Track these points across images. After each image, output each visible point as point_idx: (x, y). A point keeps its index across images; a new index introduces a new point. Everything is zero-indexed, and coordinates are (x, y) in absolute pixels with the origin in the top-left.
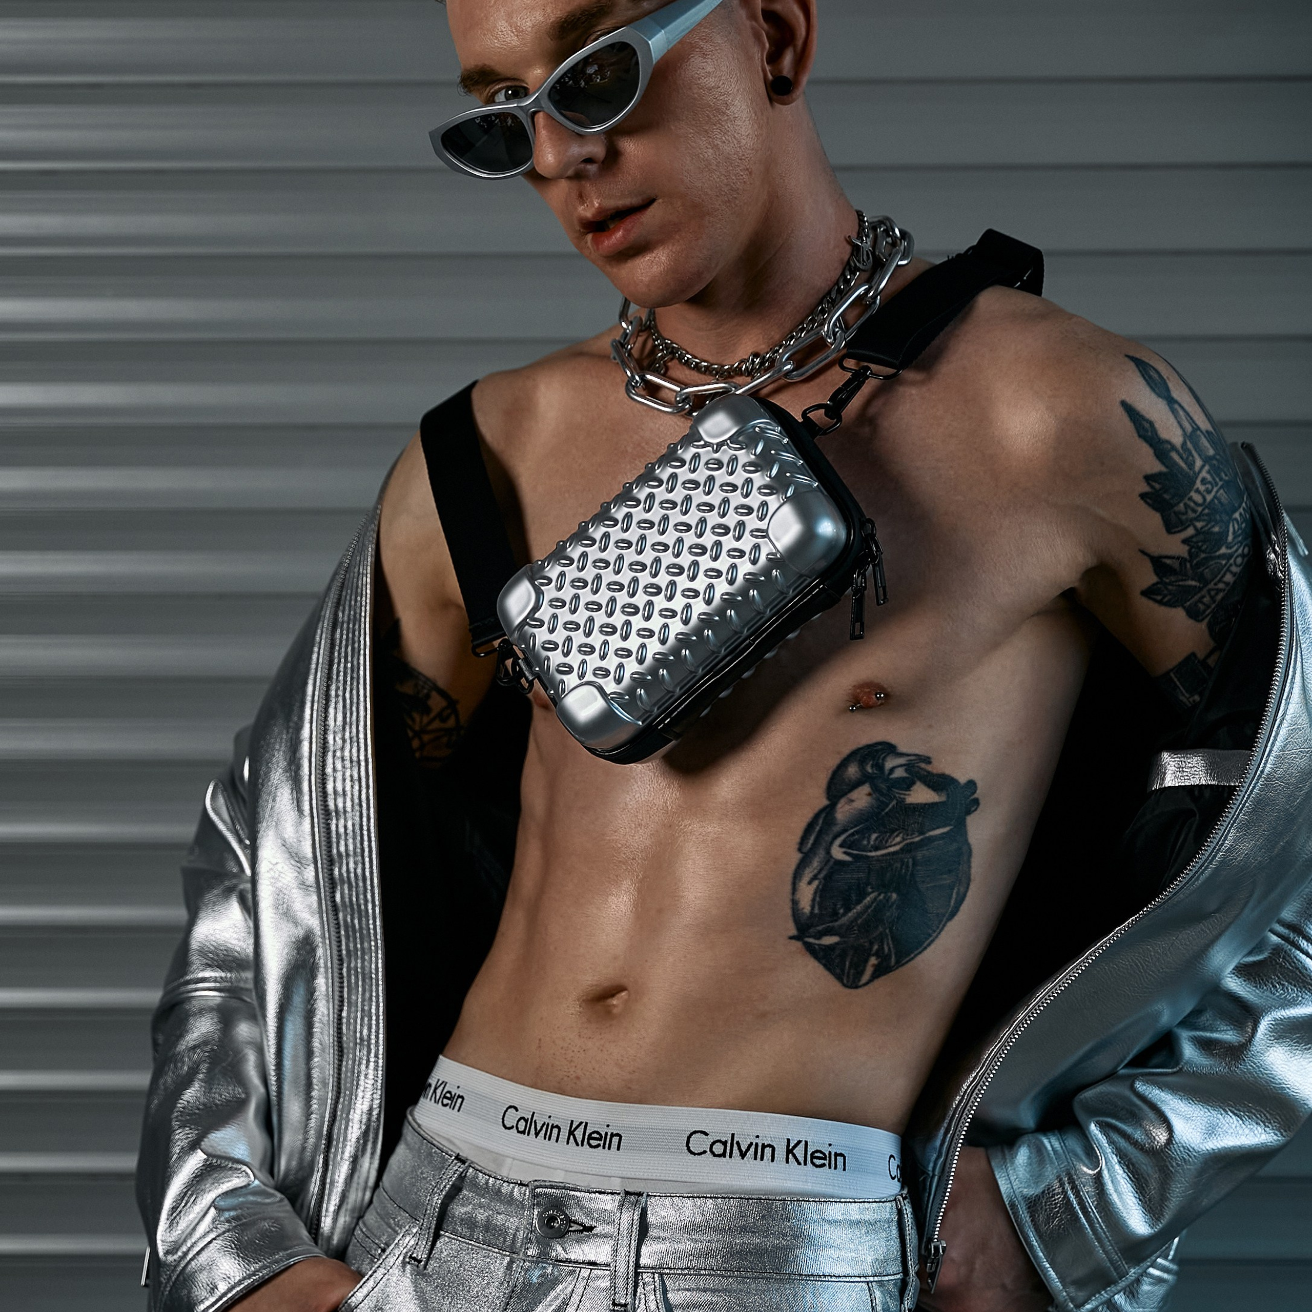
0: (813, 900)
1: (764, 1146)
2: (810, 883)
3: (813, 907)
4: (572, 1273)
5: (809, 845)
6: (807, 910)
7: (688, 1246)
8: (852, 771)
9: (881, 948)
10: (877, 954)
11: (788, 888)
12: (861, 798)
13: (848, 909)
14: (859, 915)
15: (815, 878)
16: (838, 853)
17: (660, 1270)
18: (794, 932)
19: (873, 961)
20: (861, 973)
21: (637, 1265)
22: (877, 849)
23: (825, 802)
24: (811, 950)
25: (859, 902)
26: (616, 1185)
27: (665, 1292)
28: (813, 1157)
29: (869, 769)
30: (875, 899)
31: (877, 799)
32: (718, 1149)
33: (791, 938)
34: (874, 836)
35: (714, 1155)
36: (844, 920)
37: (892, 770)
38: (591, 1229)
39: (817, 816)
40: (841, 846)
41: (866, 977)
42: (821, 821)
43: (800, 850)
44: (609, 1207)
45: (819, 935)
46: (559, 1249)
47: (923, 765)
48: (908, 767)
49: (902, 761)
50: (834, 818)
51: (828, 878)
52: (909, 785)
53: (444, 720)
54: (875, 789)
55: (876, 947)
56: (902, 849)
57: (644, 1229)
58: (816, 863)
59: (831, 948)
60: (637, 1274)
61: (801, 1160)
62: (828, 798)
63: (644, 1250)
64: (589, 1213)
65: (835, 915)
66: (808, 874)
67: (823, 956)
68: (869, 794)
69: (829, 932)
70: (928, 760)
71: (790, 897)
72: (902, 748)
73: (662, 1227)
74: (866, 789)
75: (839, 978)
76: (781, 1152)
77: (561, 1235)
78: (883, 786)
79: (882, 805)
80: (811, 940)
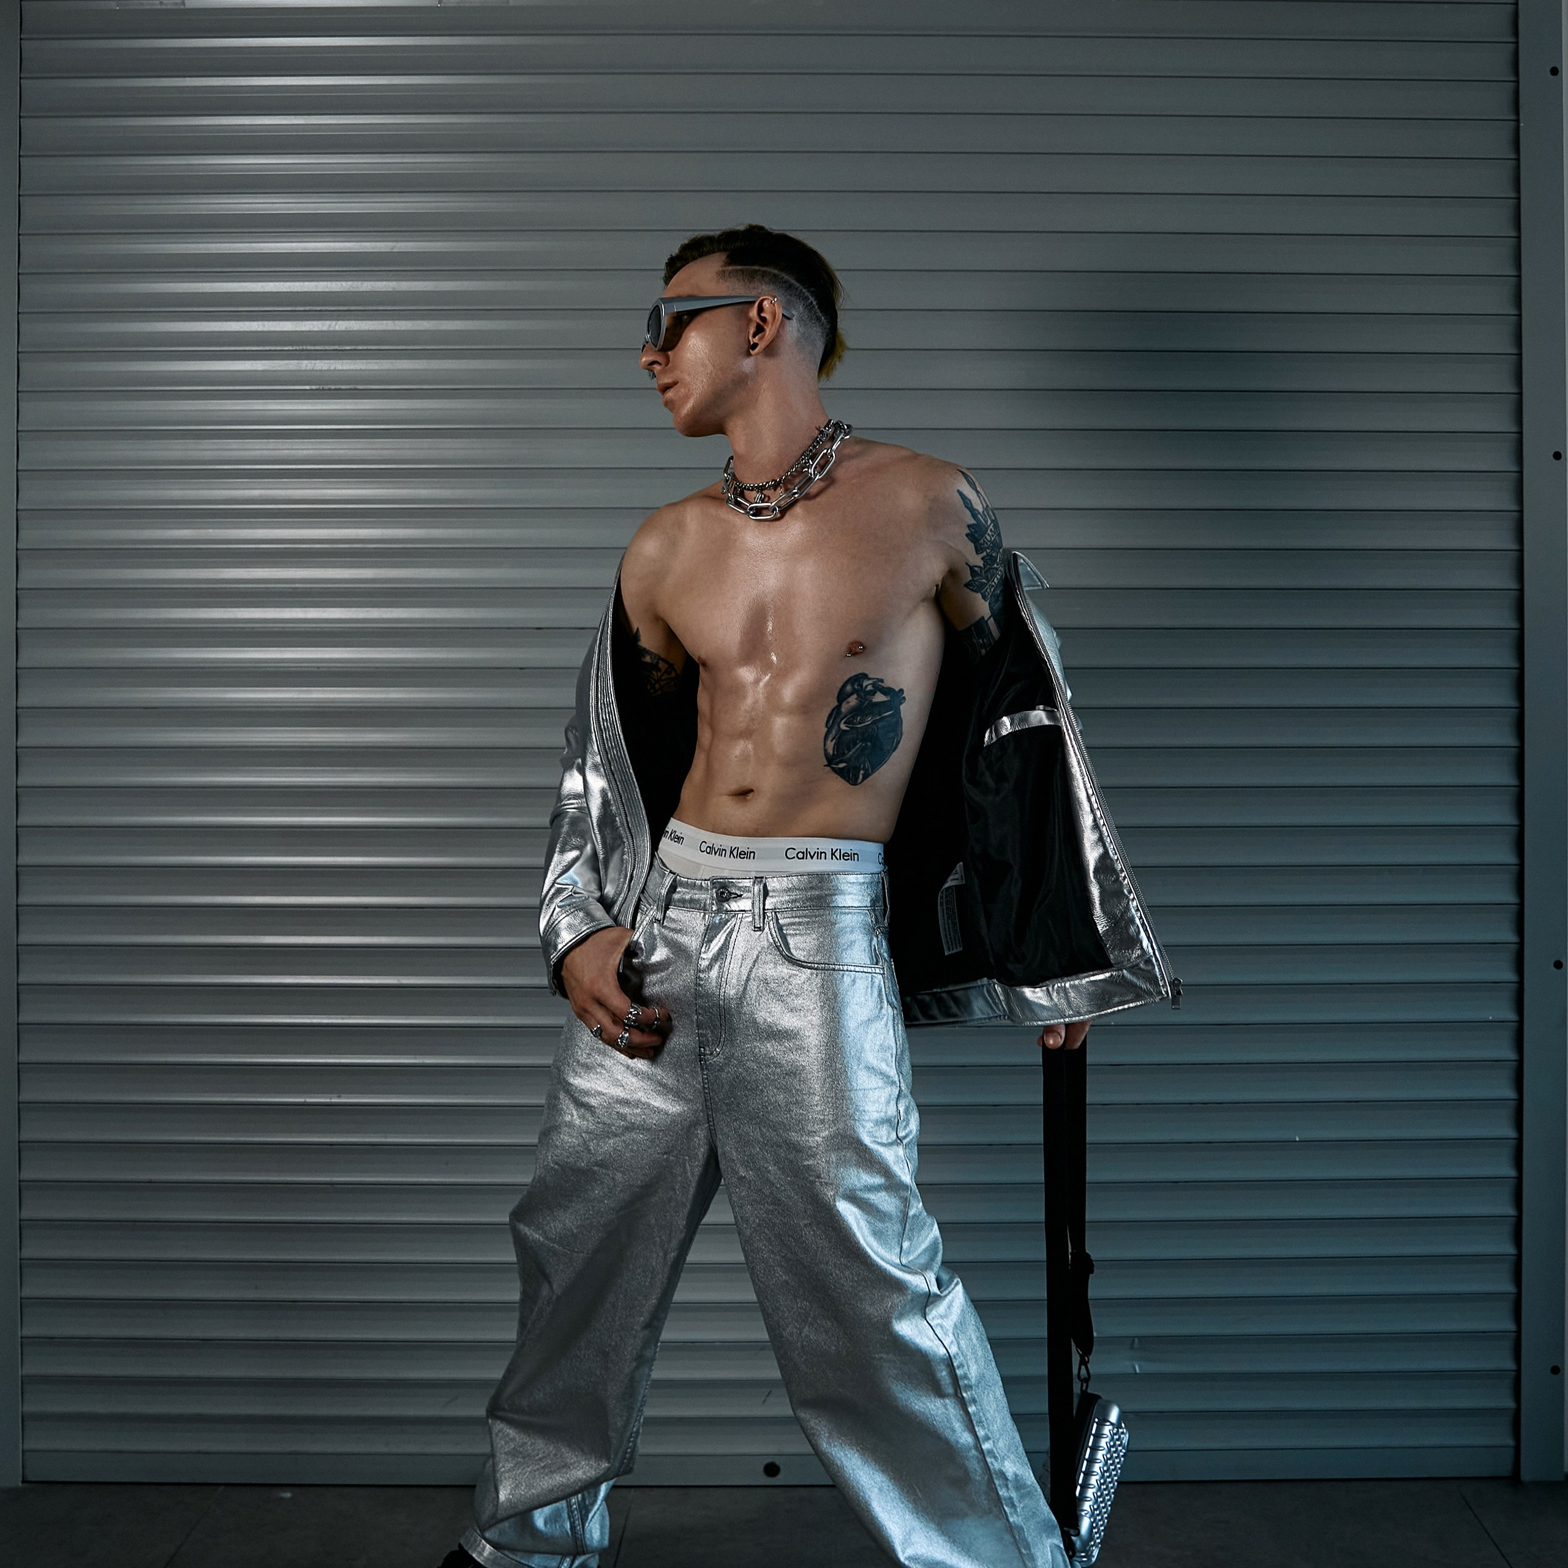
0: (834, 748)
1: (821, 853)
2: (831, 741)
3: (833, 751)
4: (734, 916)
5: (830, 724)
6: (831, 752)
7: (786, 898)
8: (849, 688)
9: (864, 766)
10: (863, 769)
11: (823, 743)
12: (853, 701)
13: (849, 751)
14: (854, 753)
15: (834, 738)
16: (843, 727)
17: (775, 910)
18: (826, 763)
19: (862, 772)
20: (856, 779)
21: (764, 909)
22: (860, 723)
23: (836, 703)
24: (834, 770)
25: (854, 747)
26: (753, 875)
27: (777, 920)
28: (843, 856)
29: (856, 687)
30: (861, 746)
31: (860, 701)
32: (800, 855)
33: (825, 765)
34: (859, 718)
35: (798, 858)
36: (848, 756)
37: (866, 686)
38: (741, 896)
39: (833, 711)
40: (845, 723)
41: (859, 781)
42: (835, 712)
43: (826, 727)
44: (748, 885)
45: (837, 764)
46: (727, 906)
47: (880, 684)
48: (874, 685)
49: (871, 682)
50: (841, 711)
51: (839, 738)
52: (873, 693)
53: (669, 674)
54: (859, 696)
55: (862, 767)
56: (871, 723)
57: (766, 893)
58: (834, 732)
59: (843, 768)
60: (764, 913)
61: (838, 857)
62: (838, 702)
63: (767, 902)
64: (739, 888)
65: (844, 754)
66: (830, 737)
67: (840, 773)
68: (857, 699)
69: (841, 762)
70: (882, 681)
71: (822, 748)
72: (871, 676)
73: (774, 891)
74: (855, 696)
75: (848, 782)
76: (829, 855)
77: (727, 900)
78: (862, 695)
79: (862, 703)
80: (834, 765)
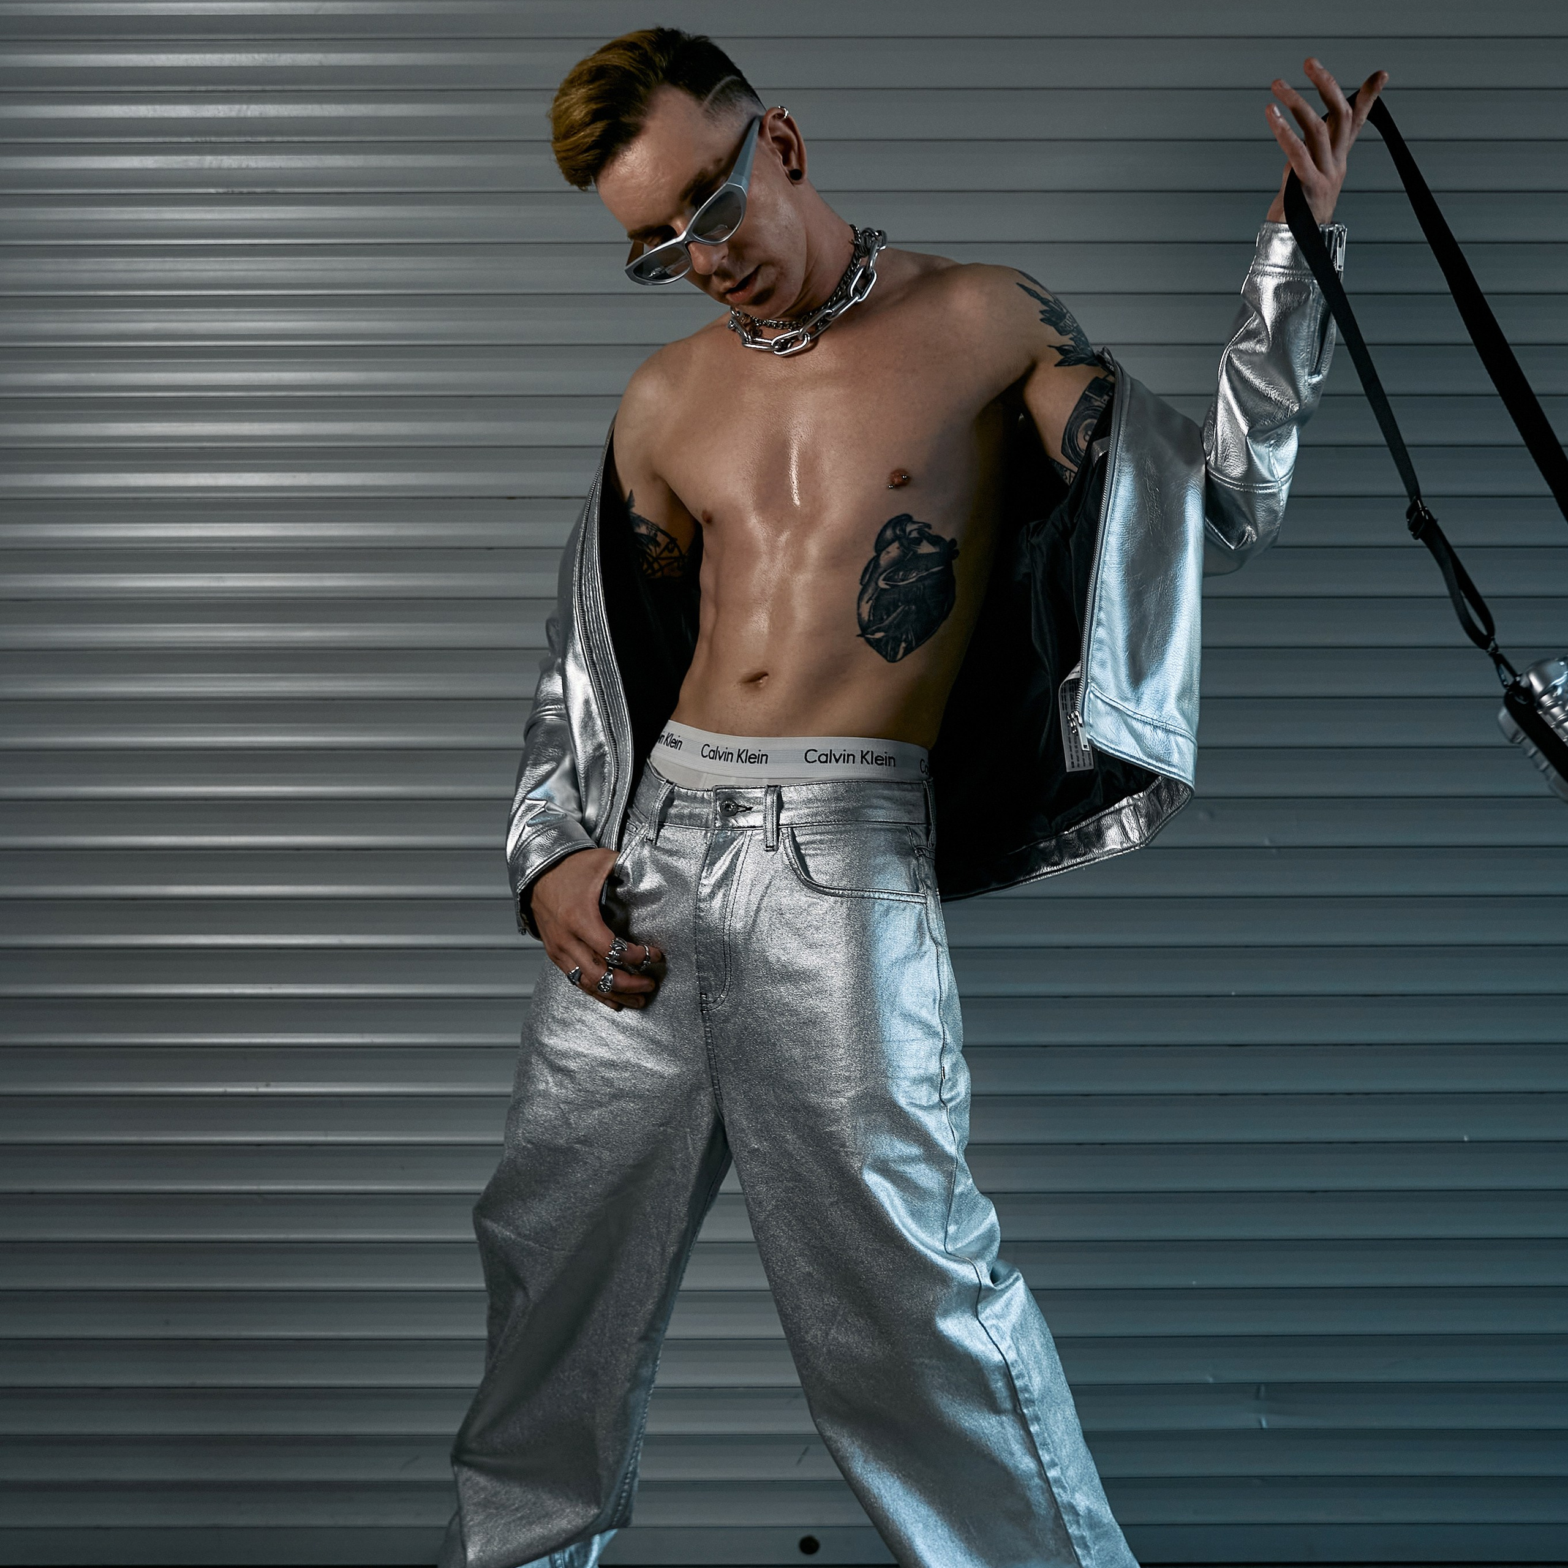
0: (870, 612)
1: (848, 755)
2: (867, 602)
3: (869, 616)
4: (742, 834)
5: (866, 581)
6: (866, 618)
7: (807, 811)
8: (889, 533)
9: (906, 638)
10: (905, 641)
11: (855, 606)
12: (894, 551)
13: (889, 616)
14: (895, 619)
15: (870, 599)
16: (882, 584)
17: (792, 826)
18: (859, 632)
19: (903, 645)
20: (897, 653)
21: (778, 824)
22: (903, 580)
23: (874, 554)
24: (868, 641)
25: (895, 611)
26: (765, 783)
27: (794, 837)
28: (876, 759)
29: (898, 532)
30: (903, 610)
31: (903, 551)
32: (823, 758)
33: (858, 636)
34: (901, 573)
35: (821, 762)
36: (887, 622)
37: (910, 533)
38: (750, 809)
39: (870, 563)
40: (884, 580)
41: (899, 656)
42: (872, 566)
43: (861, 584)
44: (760, 795)
45: (873, 633)
46: (733, 821)
47: (926, 529)
48: (919, 530)
49: (915, 526)
50: (879, 564)
51: (877, 599)
52: (918, 542)
53: (671, 551)
54: (901, 545)
55: (904, 637)
56: (917, 581)
57: (780, 805)
58: (870, 591)
59: (880, 640)
60: (778, 830)
61: (870, 761)
62: (876, 551)
63: (782, 816)
64: (748, 800)
65: (882, 620)
66: (866, 597)
67: (876, 645)
68: (898, 548)
69: (878, 630)
70: (929, 526)
71: (855, 612)
72: (916, 518)
73: (790, 803)
74: (896, 545)
75: (885, 657)
76: (858, 758)
77: (734, 814)
78: (906, 543)
79: (905, 555)
80: (869, 636)
